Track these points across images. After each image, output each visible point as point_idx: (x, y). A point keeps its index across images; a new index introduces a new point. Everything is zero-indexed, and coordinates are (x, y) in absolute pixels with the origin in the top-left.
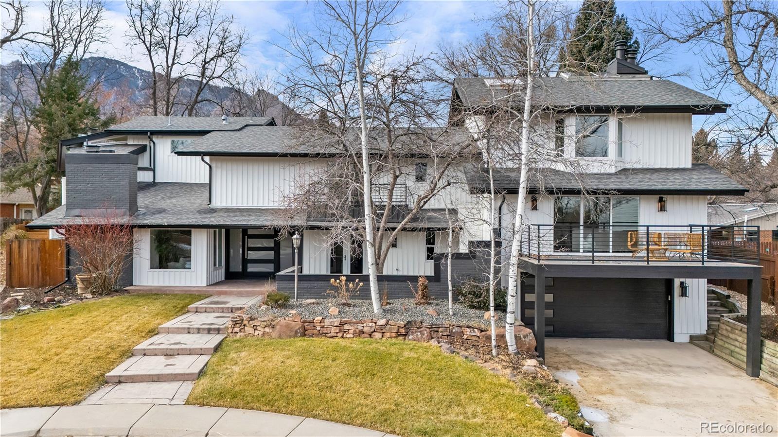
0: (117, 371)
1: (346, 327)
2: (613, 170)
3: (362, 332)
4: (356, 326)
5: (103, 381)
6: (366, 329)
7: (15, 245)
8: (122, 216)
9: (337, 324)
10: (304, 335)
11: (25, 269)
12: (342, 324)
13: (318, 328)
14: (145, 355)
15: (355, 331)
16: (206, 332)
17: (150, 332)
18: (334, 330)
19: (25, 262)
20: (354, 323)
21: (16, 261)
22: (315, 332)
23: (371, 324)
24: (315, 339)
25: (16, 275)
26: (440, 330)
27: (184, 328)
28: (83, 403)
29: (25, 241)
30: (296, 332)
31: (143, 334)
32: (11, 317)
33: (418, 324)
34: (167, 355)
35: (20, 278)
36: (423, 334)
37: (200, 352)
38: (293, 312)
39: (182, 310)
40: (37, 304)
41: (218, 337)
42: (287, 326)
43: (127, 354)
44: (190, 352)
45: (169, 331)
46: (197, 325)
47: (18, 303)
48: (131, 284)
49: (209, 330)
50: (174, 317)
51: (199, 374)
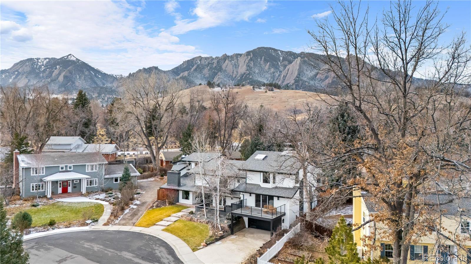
0: (157, 223)
2: (271, 188)
3: (200, 222)
4: (200, 220)
5: (155, 225)
7: (159, 191)
8: (176, 187)
10: (191, 221)
11: (160, 196)
12: (197, 220)
13: (193, 220)
14: (164, 220)
21: (159, 194)
23: (202, 220)
28: (150, 227)
34: (167, 221)
35: (160, 198)
36: (210, 224)
37: (172, 222)
38: (192, 215)
39: (180, 211)
40: (157, 206)
41: (178, 219)
42: (188, 219)
43: (162, 220)
44: (171, 221)
45: (172, 216)
46: (177, 216)
47: (153, 206)
48: (178, 202)
49: (178, 217)
50: (176, 213)
51: (168, 226)
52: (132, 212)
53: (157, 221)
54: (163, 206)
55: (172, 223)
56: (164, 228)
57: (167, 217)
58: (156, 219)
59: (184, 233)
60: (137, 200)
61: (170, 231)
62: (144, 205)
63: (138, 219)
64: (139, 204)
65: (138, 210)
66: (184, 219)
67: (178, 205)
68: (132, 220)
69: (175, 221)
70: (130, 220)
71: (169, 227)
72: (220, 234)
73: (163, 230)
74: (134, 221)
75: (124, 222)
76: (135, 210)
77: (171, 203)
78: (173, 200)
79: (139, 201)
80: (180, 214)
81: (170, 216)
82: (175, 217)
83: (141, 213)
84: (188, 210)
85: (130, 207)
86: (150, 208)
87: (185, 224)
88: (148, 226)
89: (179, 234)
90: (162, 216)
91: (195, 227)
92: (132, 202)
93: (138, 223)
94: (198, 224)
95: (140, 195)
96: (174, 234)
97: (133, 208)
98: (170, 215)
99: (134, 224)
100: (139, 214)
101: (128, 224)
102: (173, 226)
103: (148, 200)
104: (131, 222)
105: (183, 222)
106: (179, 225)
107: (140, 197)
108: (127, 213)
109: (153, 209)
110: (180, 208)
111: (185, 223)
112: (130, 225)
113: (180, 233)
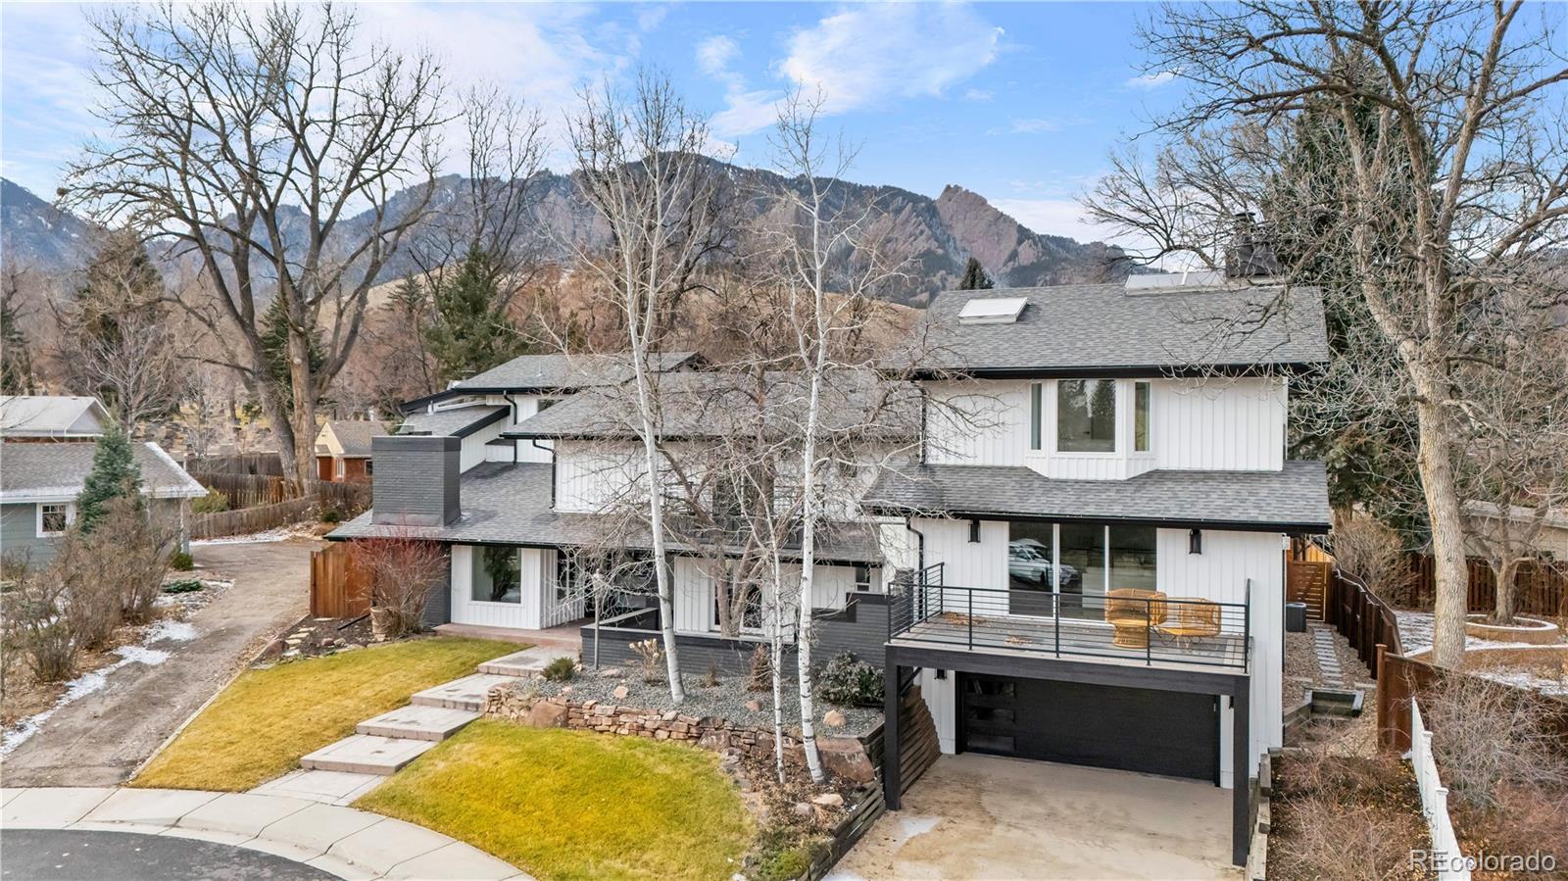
0: (318, 756)
1: (622, 718)
2: (1123, 477)
3: (643, 728)
4: (635, 718)
5: (295, 765)
6: (648, 725)
7: (320, 561)
8: (436, 525)
9: (611, 712)
10: (565, 724)
11: (330, 593)
12: (617, 714)
13: (586, 717)
14: (369, 734)
15: (632, 725)
16: (463, 707)
17: (399, 701)
18: (606, 722)
19: (330, 582)
20: (634, 714)
21: (320, 583)
22: (581, 722)
23: (655, 717)
24: (581, 733)
25: (320, 601)
26: (745, 734)
27: (439, 700)
28: (252, 791)
29: (331, 554)
30: (555, 720)
31: (388, 705)
32: (270, 666)
33: (719, 722)
34: (392, 737)
35: (326, 604)
36: (719, 739)
37: (428, 737)
38: (567, 689)
39: (469, 669)
40: (311, 647)
41: (470, 716)
42: (545, 710)
43: (349, 731)
44: (418, 736)
45: (423, 702)
46: (457, 697)
47: (284, 646)
48: (448, 621)
49: (467, 705)
50: (448, 680)
51: (399, 768)
52: (123, 692)
53: (318, 738)
54: (352, 646)
55: (429, 746)
56: (367, 785)
57: (386, 709)
58: (307, 728)
59: (544, 823)
60: (180, 620)
61: (424, 810)
62: (223, 644)
63: (162, 735)
64: (187, 642)
65: (176, 677)
66: (509, 713)
67: (445, 634)
68: (113, 739)
69: (449, 735)
70: (97, 741)
71: (411, 782)
72: (825, 807)
73: (364, 805)
74: (128, 748)
75: (47, 757)
76: (152, 675)
77: (400, 628)
78: (418, 608)
79: (187, 627)
80: (477, 686)
81: (404, 702)
82: (444, 704)
83: (193, 690)
84: (526, 661)
85: (120, 658)
86: (260, 660)
87: (530, 753)
88: (243, 778)
89: (503, 830)
90: (350, 703)
91: (616, 770)
92: (142, 629)
93: (163, 763)
94: (631, 746)
95: (199, 594)
96: (464, 834)
97: (139, 667)
98: (405, 693)
99: (127, 774)
100: (179, 702)
101: (72, 775)
102: (441, 766)
103: (247, 621)
104: (108, 753)
105: (508, 733)
106: (483, 755)
107: (196, 607)
108: (83, 701)
109: (286, 662)
110: (465, 653)
111: (528, 745)
112: (95, 781)
113: (509, 824)
